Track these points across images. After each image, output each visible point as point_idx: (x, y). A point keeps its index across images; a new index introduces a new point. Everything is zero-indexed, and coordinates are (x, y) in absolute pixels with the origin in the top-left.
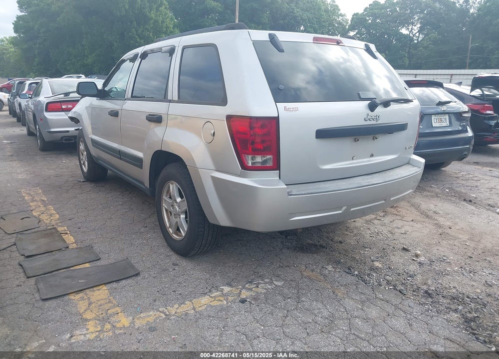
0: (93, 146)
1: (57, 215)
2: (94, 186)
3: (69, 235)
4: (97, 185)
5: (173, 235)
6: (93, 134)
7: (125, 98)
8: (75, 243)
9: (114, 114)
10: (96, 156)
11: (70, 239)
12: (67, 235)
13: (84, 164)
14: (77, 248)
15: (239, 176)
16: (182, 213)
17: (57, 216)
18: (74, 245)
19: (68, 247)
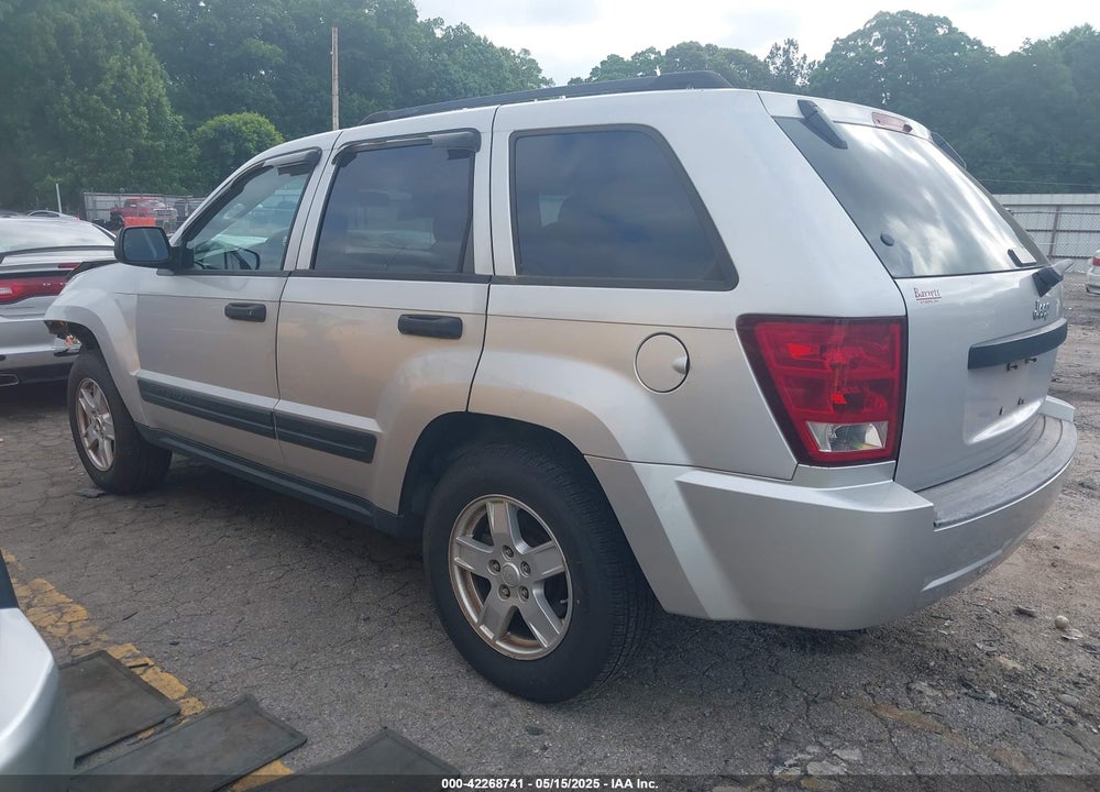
0: (146, 398)
1: (79, 607)
2: (137, 507)
3: (158, 669)
4: (147, 503)
5: (497, 643)
6: (142, 368)
7: (287, 268)
8: (190, 694)
9: (249, 313)
10: (152, 425)
11: (170, 684)
12: (150, 671)
13: (95, 447)
14: (212, 713)
15: (790, 480)
16: (536, 582)
17: (82, 612)
18: (192, 701)
19: (178, 714)
